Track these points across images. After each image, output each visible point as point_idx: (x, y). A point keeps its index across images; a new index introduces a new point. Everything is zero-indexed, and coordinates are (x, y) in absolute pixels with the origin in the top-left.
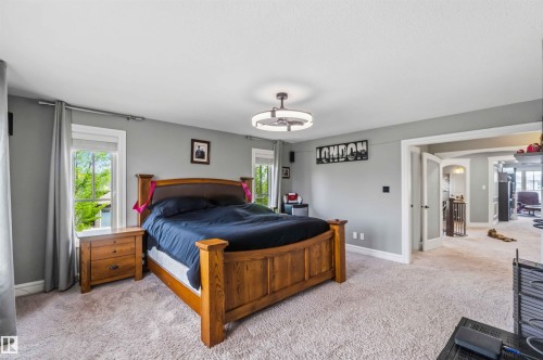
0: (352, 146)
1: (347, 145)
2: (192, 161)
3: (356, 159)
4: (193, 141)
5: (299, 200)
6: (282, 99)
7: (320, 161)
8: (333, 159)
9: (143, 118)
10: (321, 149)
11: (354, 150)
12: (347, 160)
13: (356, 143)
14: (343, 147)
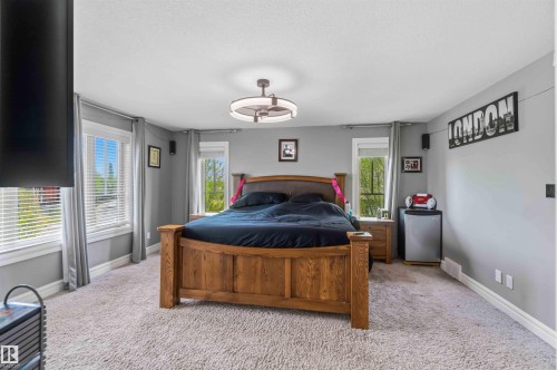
0: (492, 109)
1: (484, 109)
2: (280, 160)
3: (497, 134)
4: (281, 141)
5: (430, 204)
6: (263, 86)
7: (452, 144)
8: (468, 137)
9: (238, 130)
10: (453, 123)
11: (495, 117)
12: (485, 137)
13: (496, 103)
14: (478, 115)
